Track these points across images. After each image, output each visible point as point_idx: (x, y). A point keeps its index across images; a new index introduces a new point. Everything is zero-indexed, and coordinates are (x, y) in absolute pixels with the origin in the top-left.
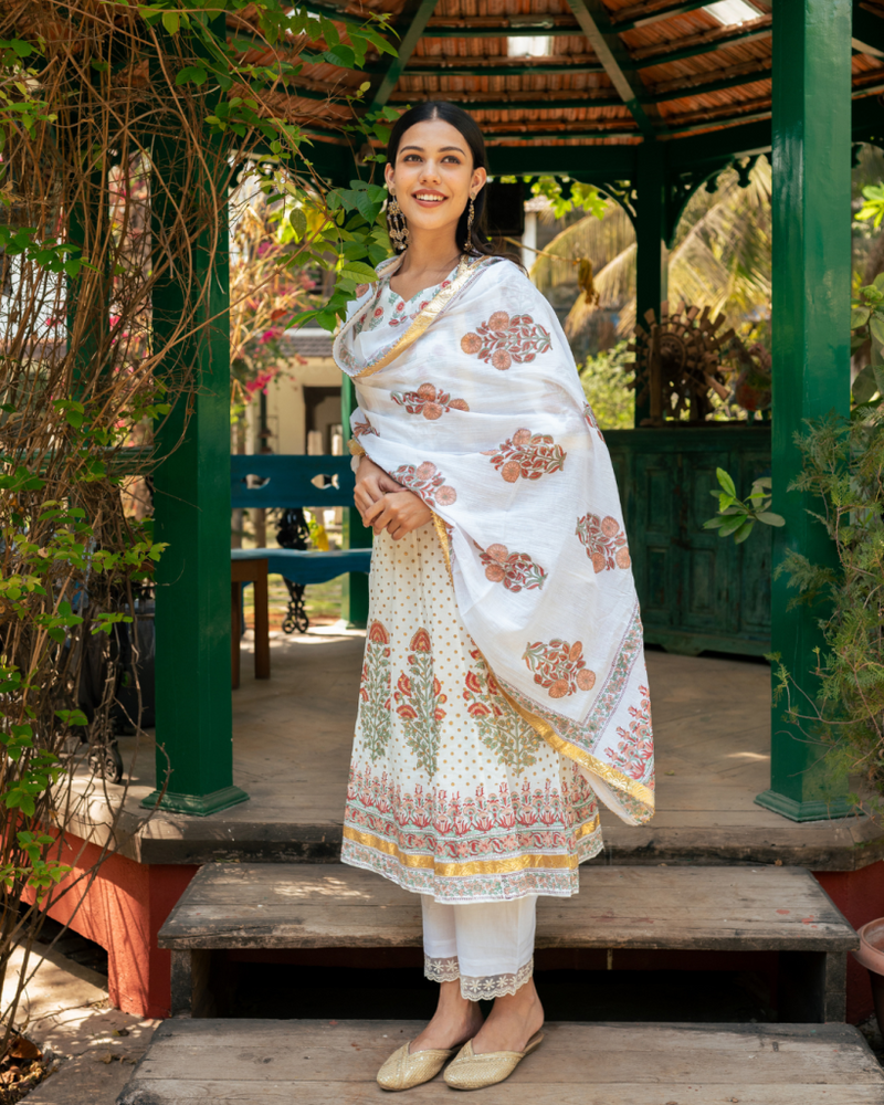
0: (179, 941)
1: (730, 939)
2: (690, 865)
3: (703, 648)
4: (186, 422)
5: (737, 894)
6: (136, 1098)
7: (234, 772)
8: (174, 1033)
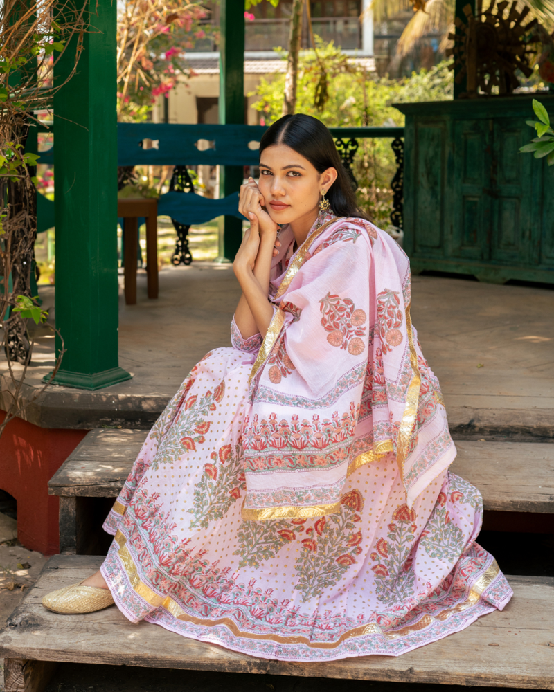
0: (66, 489)
1: (544, 503)
2: (506, 441)
3: (509, 278)
4: (78, 56)
5: (549, 466)
6: (23, 619)
7: (119, 358)
8: (60, 566)
